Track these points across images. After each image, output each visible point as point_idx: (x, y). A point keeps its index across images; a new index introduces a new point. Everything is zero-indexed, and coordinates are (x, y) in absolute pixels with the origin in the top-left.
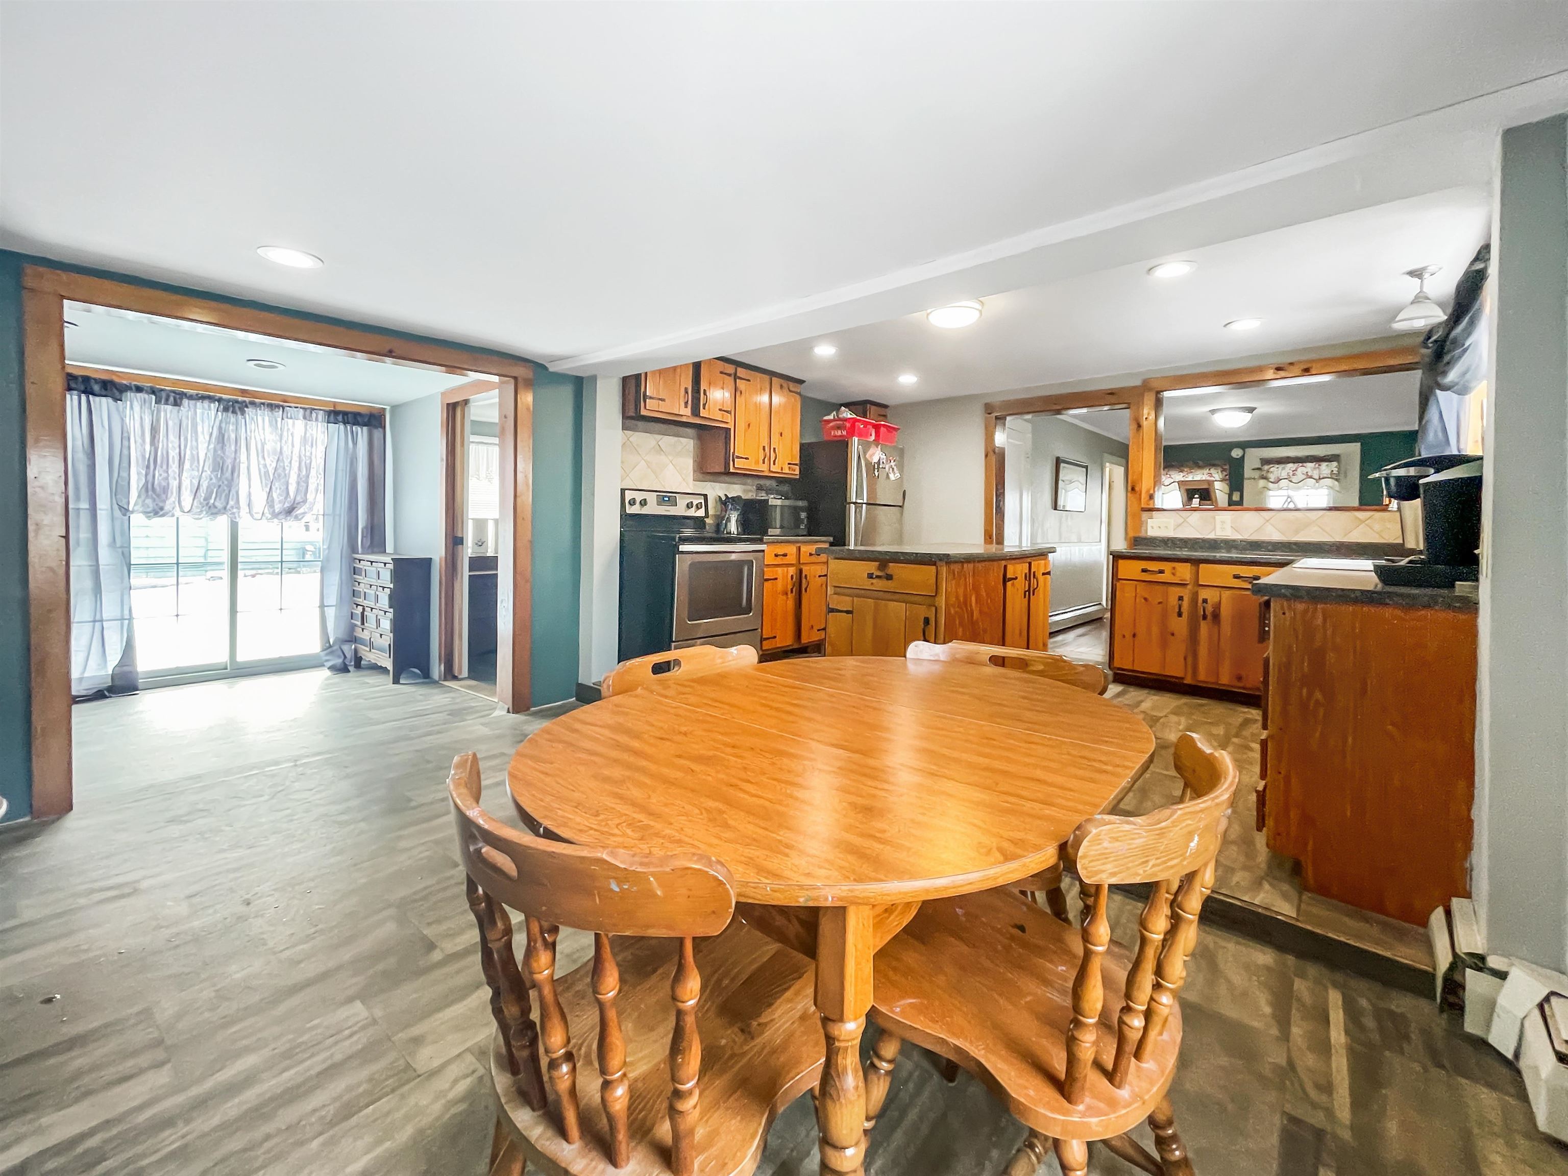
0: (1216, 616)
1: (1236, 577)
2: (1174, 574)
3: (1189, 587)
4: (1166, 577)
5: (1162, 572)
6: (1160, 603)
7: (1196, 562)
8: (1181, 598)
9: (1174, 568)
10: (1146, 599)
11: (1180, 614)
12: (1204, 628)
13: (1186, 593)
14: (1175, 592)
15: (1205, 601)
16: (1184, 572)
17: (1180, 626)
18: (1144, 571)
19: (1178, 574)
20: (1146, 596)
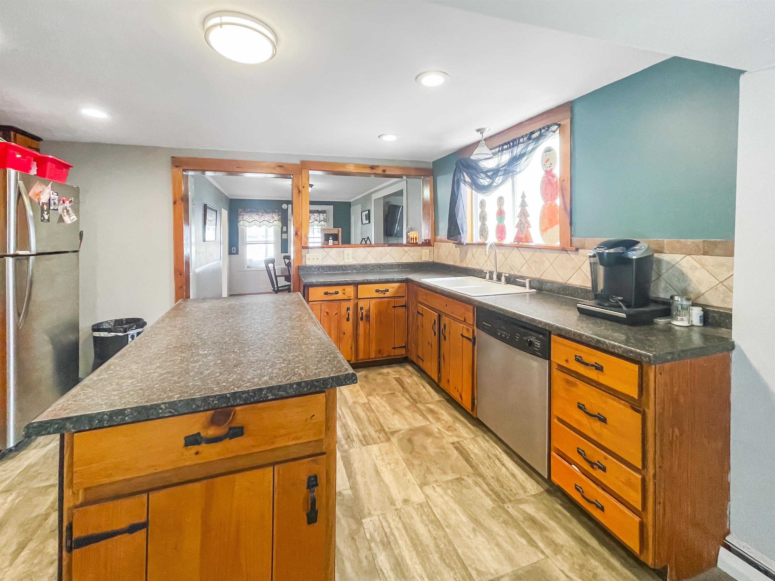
0: (368, 317)
1: (377, 291)
2: (344, 294)
3: (352, 301)
4: (340, 296)
5: (337, 293)
6: (336, 314)
7: (356, 284)
8: (348, 309)
9: (344, 290)
10: (327, 313)
11: (348, 320)
12: (361, 324)
13: (351, 305)
14: (345, 305)
15: (362, 308)
16: (350, 290)
17: (348, 327)
18: (326, 293)
19: (346, 294)
20: (327, 311)
